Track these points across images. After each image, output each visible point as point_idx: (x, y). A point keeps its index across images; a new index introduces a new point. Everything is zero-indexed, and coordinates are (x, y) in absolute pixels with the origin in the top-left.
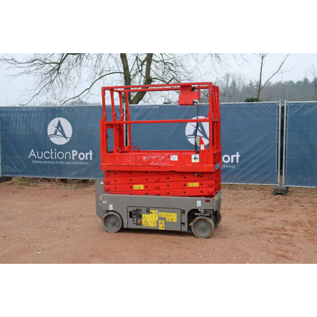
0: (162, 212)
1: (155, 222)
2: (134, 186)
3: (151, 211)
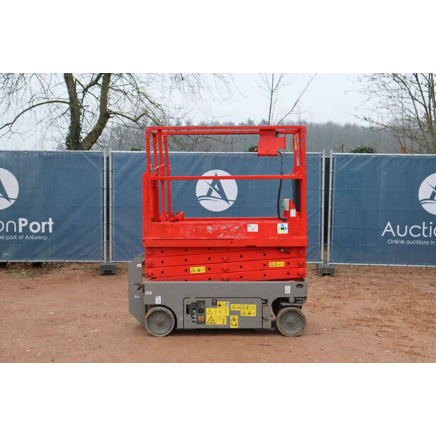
0: (236, 303)
1: (225, 318)
2: (191, 269)
3: (218, 303)
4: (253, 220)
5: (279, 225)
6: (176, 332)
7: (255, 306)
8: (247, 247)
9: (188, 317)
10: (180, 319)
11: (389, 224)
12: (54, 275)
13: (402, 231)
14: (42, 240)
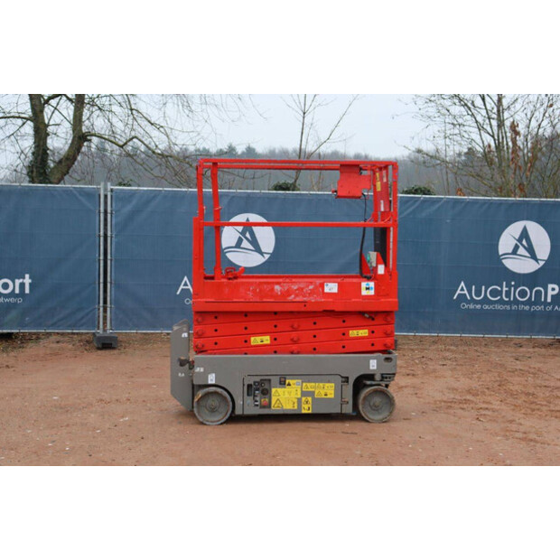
0: (309, 382)
1: (296, 401)
2: (252, 339)
3: (287, 381)
4: (331, 278)
5: (364, 285)
6: (234, 419)
7: (333, 385)
8: (324, 311)
9: (249, 400)
10: (239, 402)
11: (462, 284)
12: (31, 349)
13: (478, 294)
14: (16, 304)
